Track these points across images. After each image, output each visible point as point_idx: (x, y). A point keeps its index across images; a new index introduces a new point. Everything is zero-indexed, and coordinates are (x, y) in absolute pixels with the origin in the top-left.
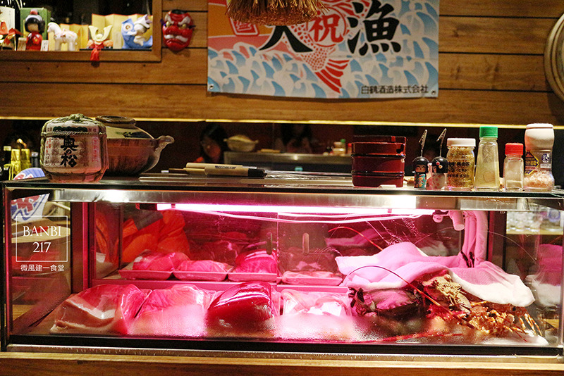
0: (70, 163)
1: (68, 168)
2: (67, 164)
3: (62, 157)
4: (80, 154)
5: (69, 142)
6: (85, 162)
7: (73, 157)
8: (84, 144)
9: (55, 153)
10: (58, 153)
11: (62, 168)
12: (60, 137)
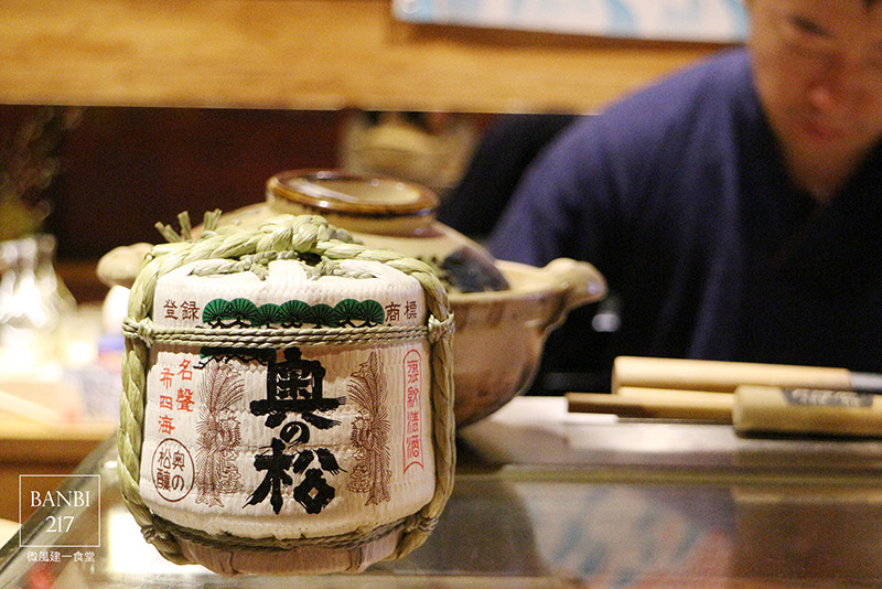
0: (300, 494)
1: (295, 517)
2: (289, 500)
3: (260, 463)
4: (357, 440)
5: (296, 385)
6: (372, 481)
7: (315, 464)
8: (371, 390)
9: (219, 436)
10: (234, 440)
11: (262, 518)
12: (247, 355)
